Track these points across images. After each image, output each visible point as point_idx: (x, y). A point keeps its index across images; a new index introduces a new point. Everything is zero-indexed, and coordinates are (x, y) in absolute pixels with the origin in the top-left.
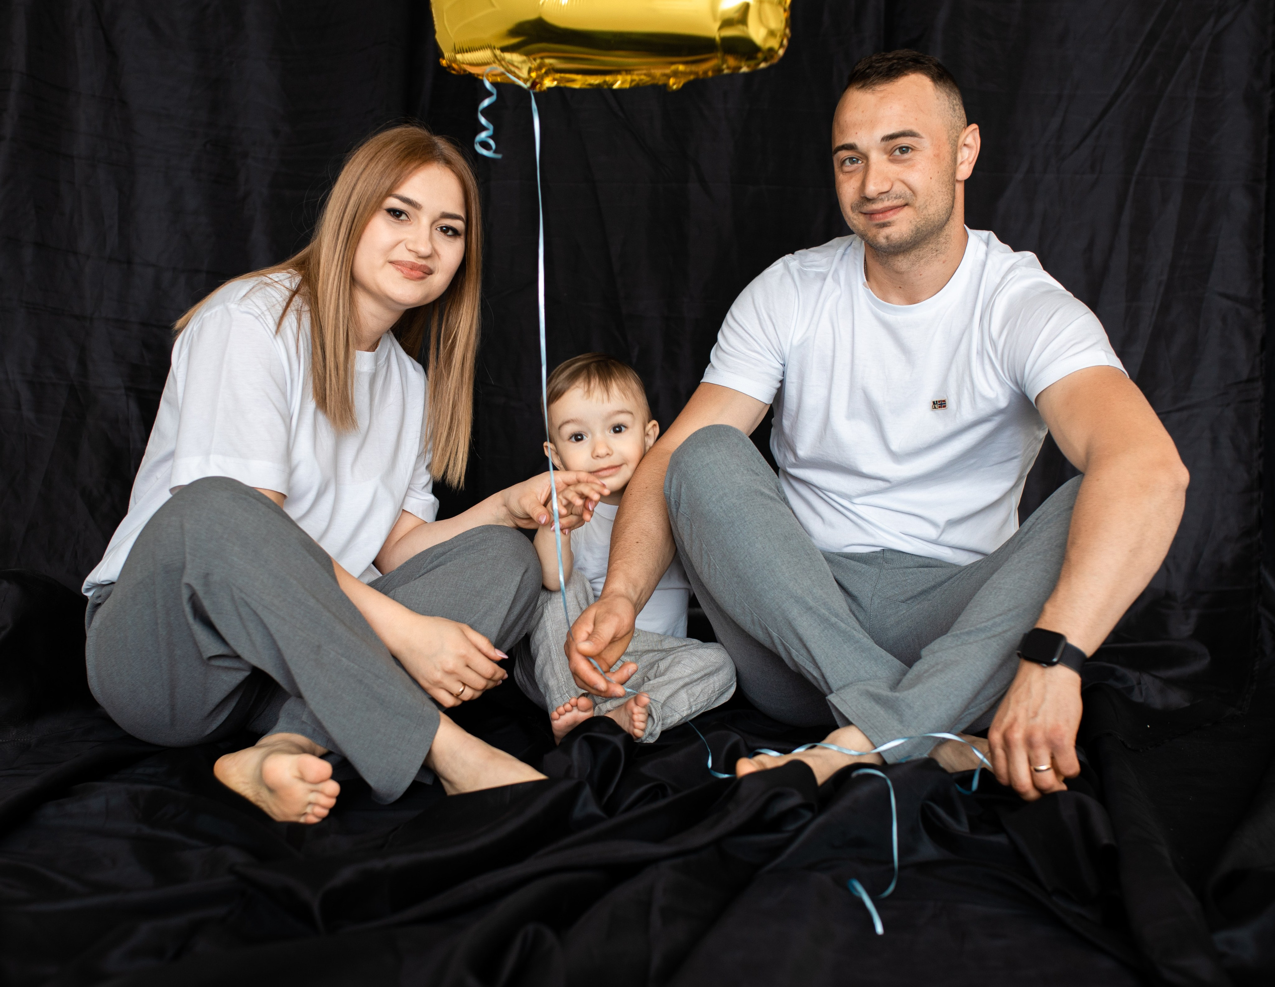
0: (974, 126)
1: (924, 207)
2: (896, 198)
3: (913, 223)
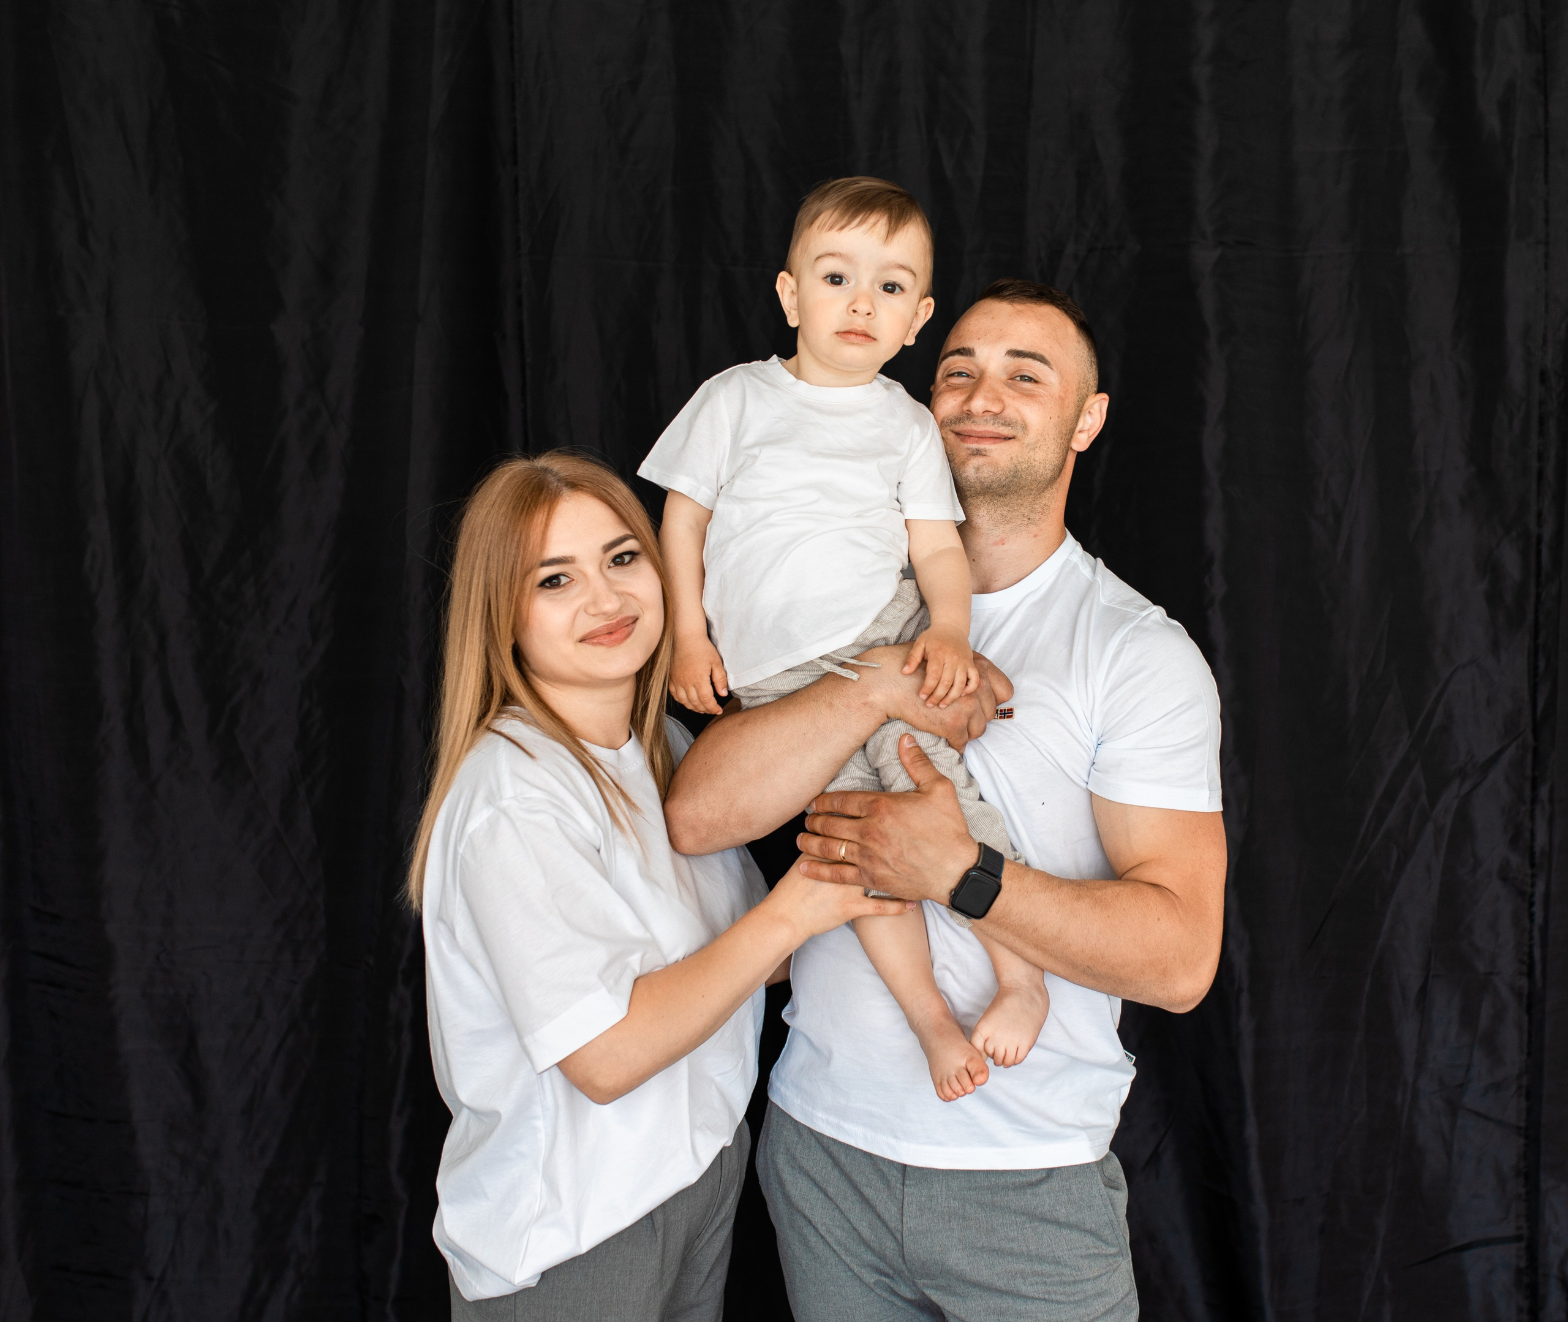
0: (1104, 396)
1: (1032, 447)
2: (1003, 424)
3: (1014, 462)
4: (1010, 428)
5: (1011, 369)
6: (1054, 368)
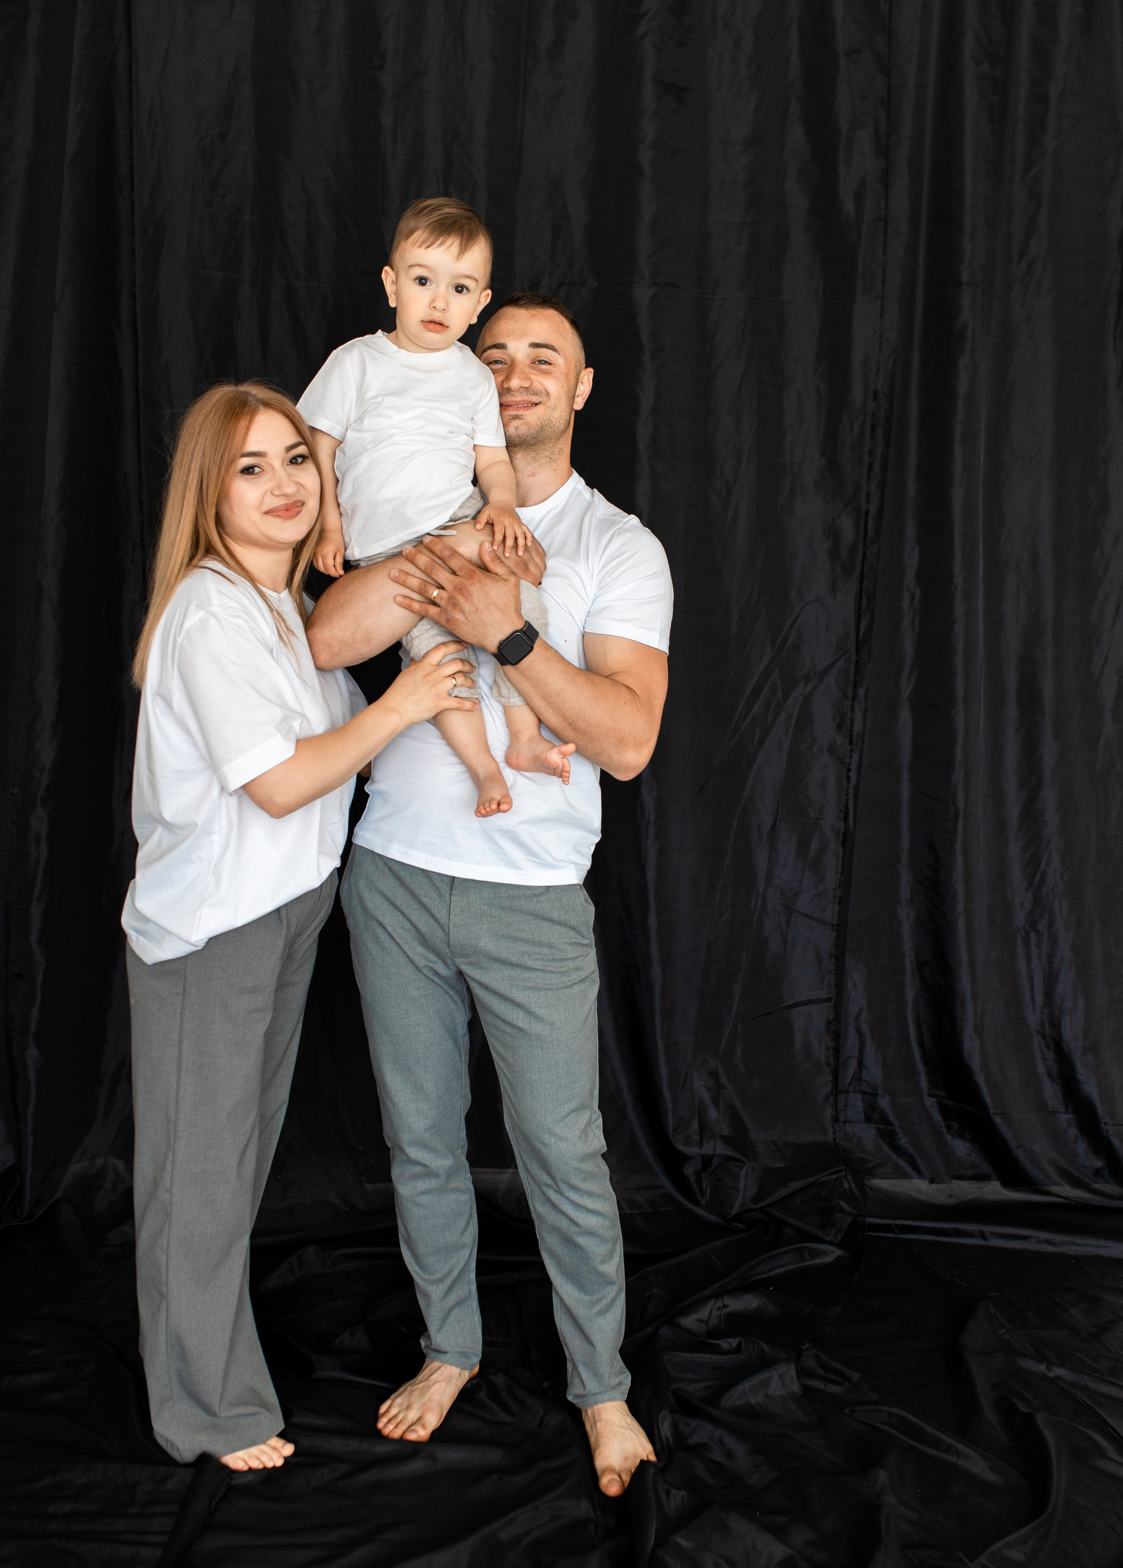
1: (552, 408)
3: (541, 419)
5: (533, 356)
6: (561, 353)
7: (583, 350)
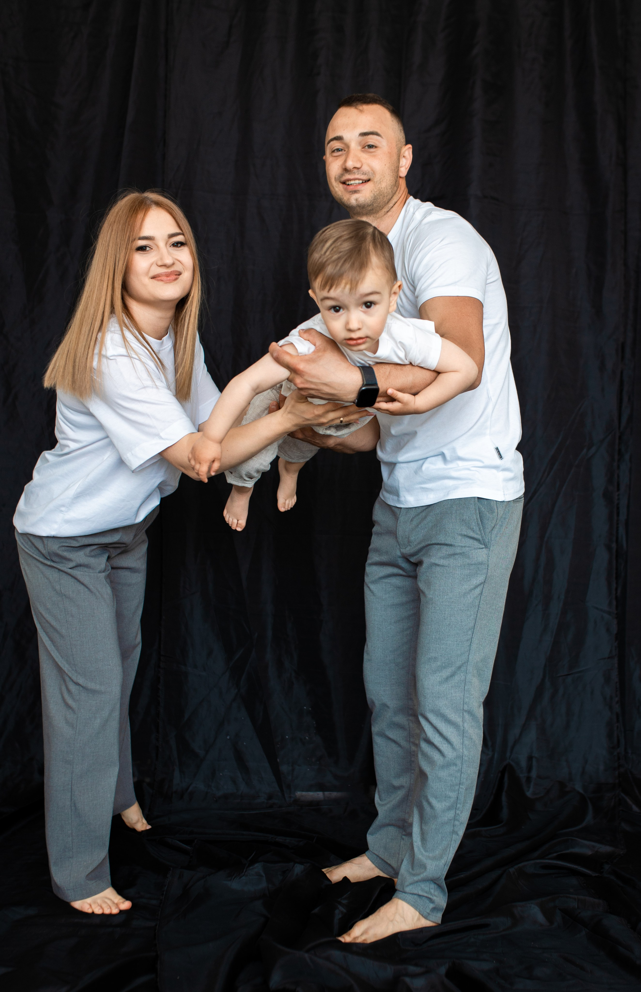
0: (410, 146)
1: (379, 183)
2: (363, 174)
4: (366, 176)
5: (363, 143)
6: (383, 137)
7: (402, 132)
